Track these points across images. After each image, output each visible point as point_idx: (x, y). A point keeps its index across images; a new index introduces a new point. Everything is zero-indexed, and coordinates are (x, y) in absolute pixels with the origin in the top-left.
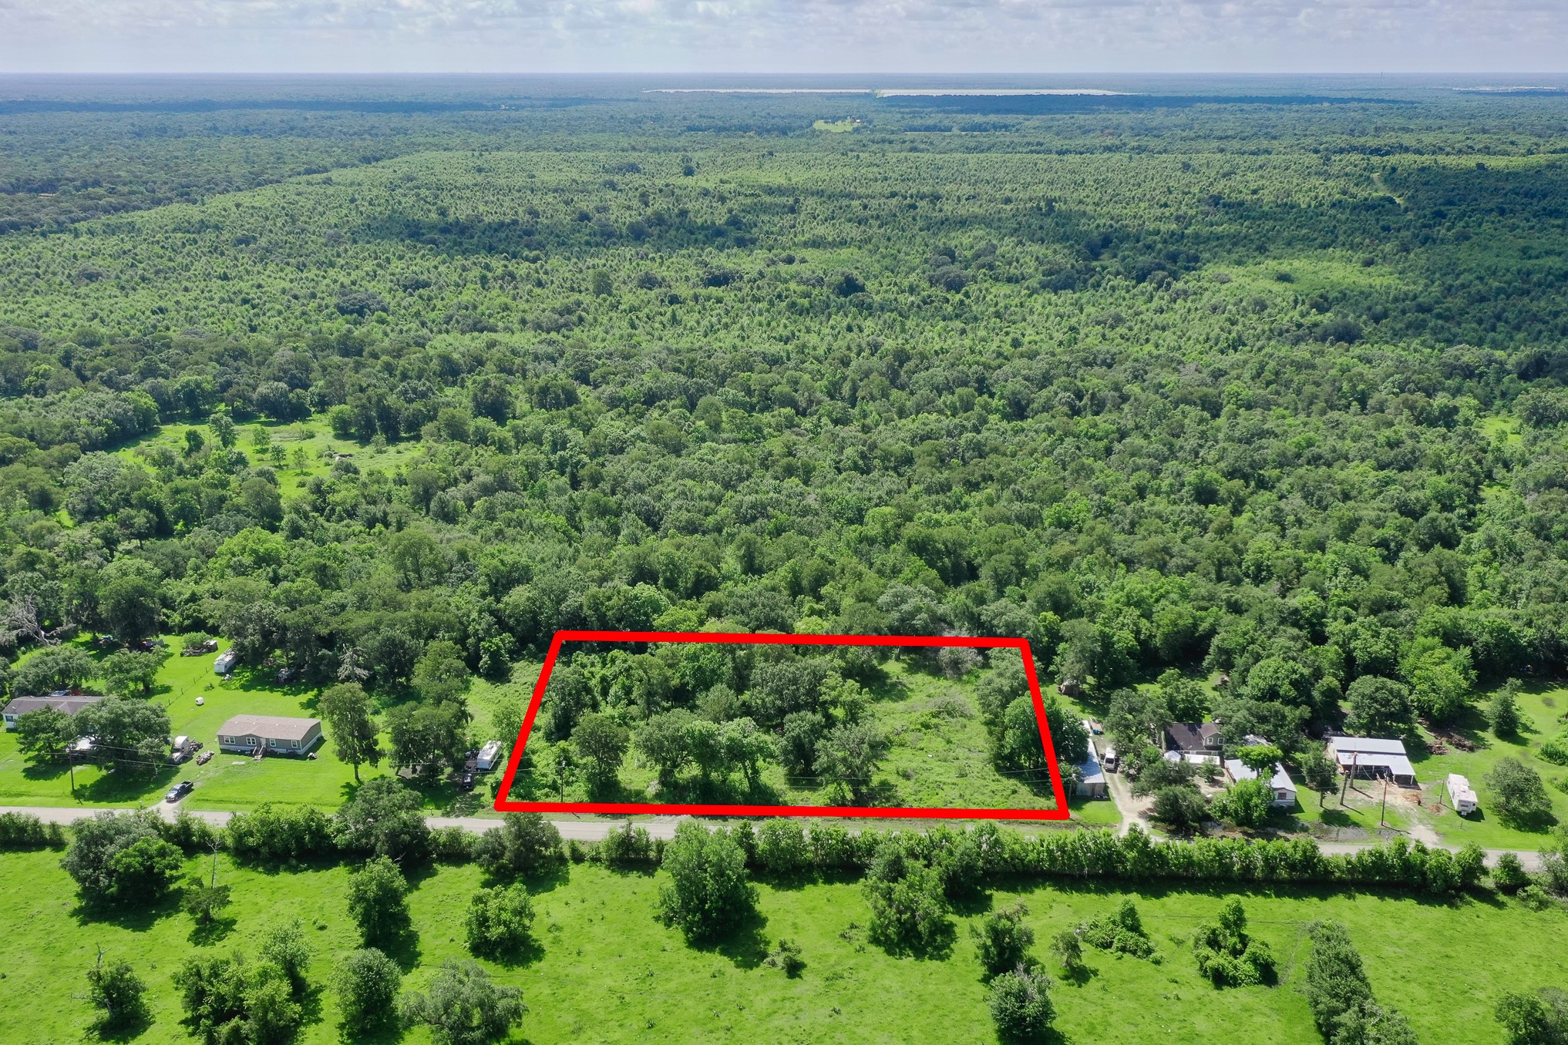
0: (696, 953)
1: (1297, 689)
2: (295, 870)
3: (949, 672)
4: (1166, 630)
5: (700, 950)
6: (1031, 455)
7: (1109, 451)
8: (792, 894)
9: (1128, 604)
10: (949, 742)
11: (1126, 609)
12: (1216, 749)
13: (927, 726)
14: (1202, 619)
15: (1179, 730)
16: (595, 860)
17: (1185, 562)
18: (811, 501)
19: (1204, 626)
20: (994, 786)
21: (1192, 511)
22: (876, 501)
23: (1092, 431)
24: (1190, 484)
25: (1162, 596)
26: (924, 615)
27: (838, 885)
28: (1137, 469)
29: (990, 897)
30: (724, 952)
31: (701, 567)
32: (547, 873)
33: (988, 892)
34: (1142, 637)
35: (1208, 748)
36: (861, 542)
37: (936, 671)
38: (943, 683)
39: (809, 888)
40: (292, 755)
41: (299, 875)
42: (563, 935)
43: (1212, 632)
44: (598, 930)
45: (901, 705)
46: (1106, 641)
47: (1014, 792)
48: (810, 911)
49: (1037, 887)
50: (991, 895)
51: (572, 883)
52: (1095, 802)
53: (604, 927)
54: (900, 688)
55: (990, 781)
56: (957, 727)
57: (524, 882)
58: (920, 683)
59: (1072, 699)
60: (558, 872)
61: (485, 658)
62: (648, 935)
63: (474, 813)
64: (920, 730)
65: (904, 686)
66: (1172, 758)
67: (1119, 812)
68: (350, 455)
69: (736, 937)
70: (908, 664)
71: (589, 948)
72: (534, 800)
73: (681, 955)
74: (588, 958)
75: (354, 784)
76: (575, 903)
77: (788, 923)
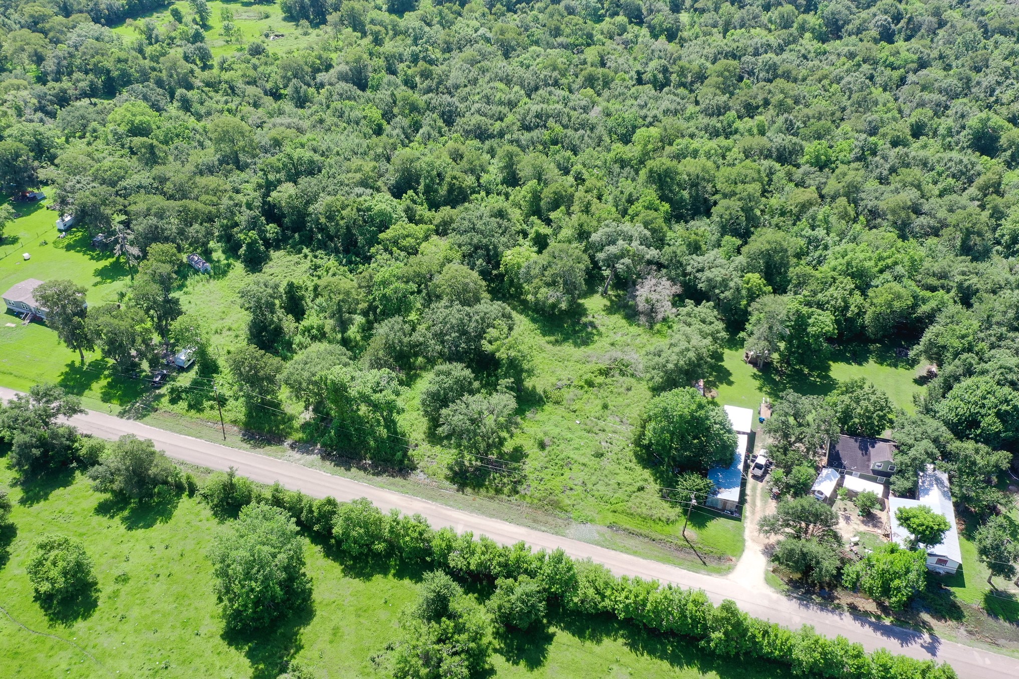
0: (223, 645)
1: (1003, 422)
3: (643, 319)
4: (878, 310)
5: (230, 643)
6: (820, 81)
7: (902, 81)
8: (357, 583)
9: (845, 273)
10: (605, 407)
11: (841, 278)
12: (883, 476)
13: (590, 384)
14: (925, 301)
15: (848, 446)
16: (206, 496)
17: (932, 222)
18: (594, 115)
19: (924, 309)
20: (623, 477)
21: (961, 161)
22: (649, 119)
23: (892, 59)
24: (970, 128)
25: (888, 267)
28: (922, 104)
29: (549, 638)
30: (250, 655)
32: (158, 504)
33: (552, 629)
34: (849, 315)
35: (875, 472)
36: (616, 162)
37: (632, 315)
38: (634, 330)
39: (378, 578)
42: (125, 589)
43: (930, 318)
44: (157, 589)
45: (579, 352)
47: (641, 489)
48: (360, 612)
49: (608, 635)
50: (554, 634)
51: (172, 522)
52: (722, 520)
53: (165, 587)
54: (590, 329)
55: (622, 468)
56: (622, 390)
57: (133, 511)
58: (611, 327)
59: (755, 370)
60: (168, 504)
61: (244, 247)
62: (196, 609)
63: (145, 416)
64: (582, 387)
65: (595, 327)
66: (828, 477)
67: (744, 541)
68: (282, 36)
69: (275, 632)
70: (611, 301)
71: (135, 613)
72: (200, 410)
73: (210, 645)
74: (127, 627)
75: (77, 364)
76: (159, 548)
77: (333, 624)
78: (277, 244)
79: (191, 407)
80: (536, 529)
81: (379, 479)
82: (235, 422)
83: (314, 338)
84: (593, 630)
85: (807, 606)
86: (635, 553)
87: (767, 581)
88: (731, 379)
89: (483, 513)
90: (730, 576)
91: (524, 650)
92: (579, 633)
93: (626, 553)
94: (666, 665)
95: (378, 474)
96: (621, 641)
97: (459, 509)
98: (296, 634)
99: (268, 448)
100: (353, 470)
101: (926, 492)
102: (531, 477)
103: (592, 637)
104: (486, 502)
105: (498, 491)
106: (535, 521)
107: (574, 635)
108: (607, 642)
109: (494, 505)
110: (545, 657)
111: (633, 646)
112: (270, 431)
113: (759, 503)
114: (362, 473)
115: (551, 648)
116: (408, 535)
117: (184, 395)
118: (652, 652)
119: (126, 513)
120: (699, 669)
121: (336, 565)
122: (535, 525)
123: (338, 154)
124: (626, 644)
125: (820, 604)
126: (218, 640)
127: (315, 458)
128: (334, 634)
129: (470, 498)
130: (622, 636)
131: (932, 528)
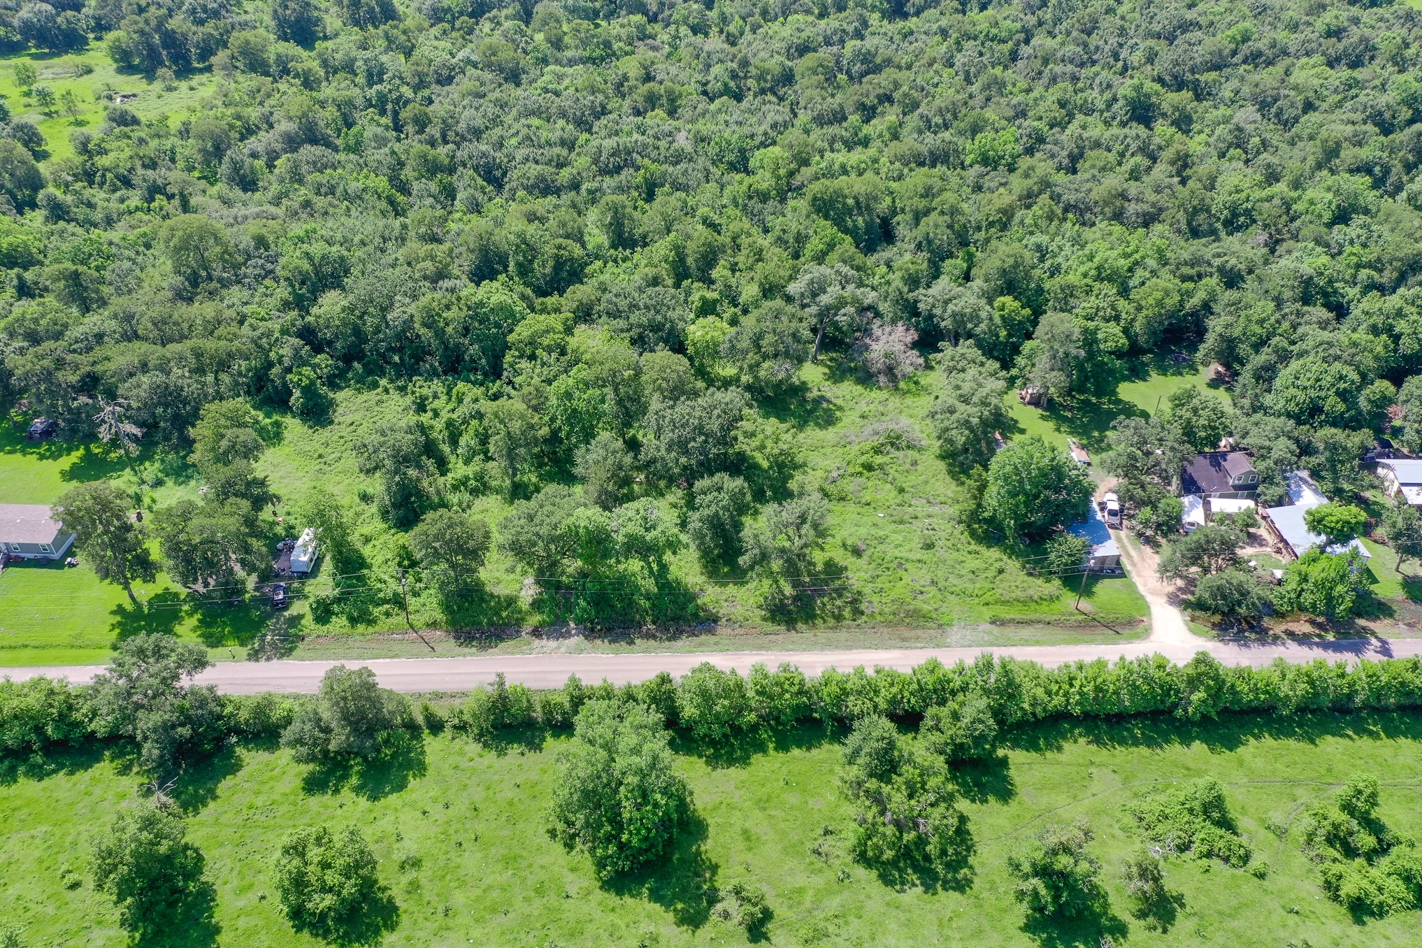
0: (612, 899)
1: (1345, 402)
2: (38, 773)
3: (882, 379)
4: (1150, 313)
5: (620, 893)
6: (931, 65)
7: (1014, 56)
8: (734, 772)
9: (1099, 278)
10: (902, 491)
11: (1097, 285)
12: (1249, 489)
13: (869, 467)
14: (1189, 294)
15: (1201, 469)
16: (462, 728)
17: (1146, 207)
18: (683, 141)
20: (973, 563)
21: (1138, 136)
22: (759, 139)
23: (994, 31)
24: (1125, 97)
25: (1136, 263)
26: (850, 310)
27: (796, 752)
28: (1054, 80)
29: (1004, 762)
30: (656, 896)
31: (559, 247)
32: (394, 756)
33: (1000, 753)
35: (1236, 487)
36: (750, 198)
37: (866, 377)
38: (876, 395)
39: (757, 758)
40: (45, 562)
41: (47, 782)
42: (423, 875)
43: (1206, 312)
44: (470, 861)
45: (830, 434)
46: (1090, 340)
47: (1001, 571)
48: (763, 804)
49: (1065, 738)
50: (1006, 758)
51: (430, 772)
52: (1107, 581)
53: (479, 855)
54: (825, 405)
55: (965, 553)
56: (908, 466)
57: (362, 775)
58: (848, 397)
59: (1040, 411)
60: (409, 752)
61: (297, 393)
62: (542, 867)
63: (291, 650)
64: (861, 473)
65: (829, 401)
66: (1192, 505)
67: (1142, 597)
68: (134, 95)
69: (671, 859)
70: (830, 367)
71: (459, 898)
72: (371, 622)
73: (593, 904)
74: (462, 920)
75: (129, 607)
76: (436, 811)
77: (738, 829)
78: (334, 382)
79: (353, 621)
80: (911, 648)
81: (679, 644)
82: (433, 625)
83: (475, 492)
84: (1046, 739)
85: (1246, 645)
86: (1037, 643)
87: (1192, 631)
88: (1021, 426)
89: (837, 647)
90: (1153, 638)
91: (984, 784)
92: (1032, 746)
93: (1028, 645)
94: (1144, 750)
95: (673, 638)
96: (1082, 741)
97: (804, 650)
98: (698, 853)
99: (503, 645)
100: (638, 641)
101: (1299, 496)
102: (867, 590)
103: (1049, 746)
104: (830, 634)
105: (838, 618)
106: (904, 640)
107: (1028, 750)
108: (1067, 746)
109: (843, 635)
110: (1012, 785)
111: (1098, 741)
112: (491, 624)
113: (1133, 553)
114: (652, 642)
115: (1013, 772)
116: (787, 691)
117: (336, 608)
118: (1122, 742)
119: (354, 780)
120: (1181, 743)
121: (694, 759)
122: (908, 644)
123: (363, 243)
124: (1089, 743)
125: (1258, 640)
126: (599, 895)
127: (576, 640)
128: (748, 839)
129: (809, 635)
130: (1080, 735)
131: (1349, 523)
